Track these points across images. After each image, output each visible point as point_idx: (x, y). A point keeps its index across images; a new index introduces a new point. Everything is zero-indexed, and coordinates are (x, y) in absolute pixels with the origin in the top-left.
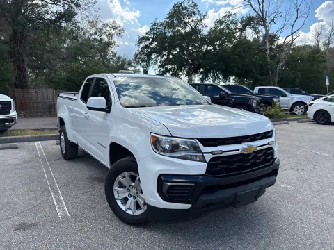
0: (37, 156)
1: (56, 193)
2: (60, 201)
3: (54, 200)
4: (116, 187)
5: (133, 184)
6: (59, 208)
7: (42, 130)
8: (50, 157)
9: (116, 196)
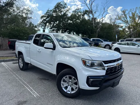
0: (7, 70)
1: (27, 86)
2: (32, 90)
3: (29, 90)
4: (62, 82)
5: (70, 80)
6: (33, 93)
7: (2, 57)
8: (14, 70)
9: (62, 86)
